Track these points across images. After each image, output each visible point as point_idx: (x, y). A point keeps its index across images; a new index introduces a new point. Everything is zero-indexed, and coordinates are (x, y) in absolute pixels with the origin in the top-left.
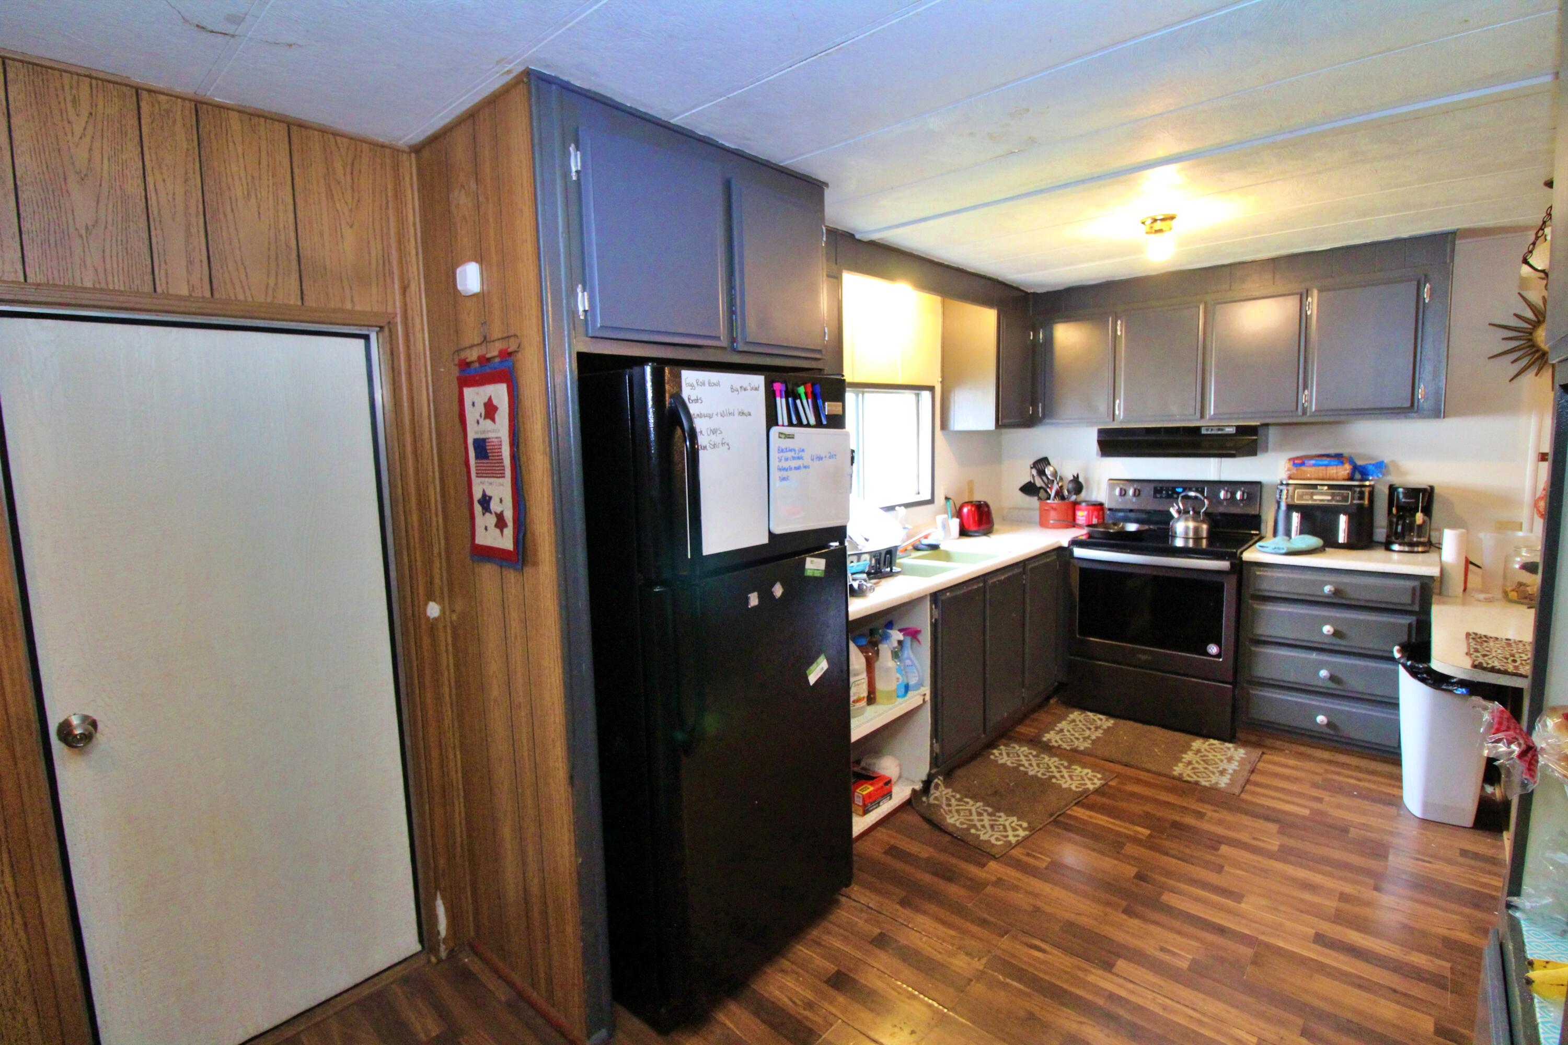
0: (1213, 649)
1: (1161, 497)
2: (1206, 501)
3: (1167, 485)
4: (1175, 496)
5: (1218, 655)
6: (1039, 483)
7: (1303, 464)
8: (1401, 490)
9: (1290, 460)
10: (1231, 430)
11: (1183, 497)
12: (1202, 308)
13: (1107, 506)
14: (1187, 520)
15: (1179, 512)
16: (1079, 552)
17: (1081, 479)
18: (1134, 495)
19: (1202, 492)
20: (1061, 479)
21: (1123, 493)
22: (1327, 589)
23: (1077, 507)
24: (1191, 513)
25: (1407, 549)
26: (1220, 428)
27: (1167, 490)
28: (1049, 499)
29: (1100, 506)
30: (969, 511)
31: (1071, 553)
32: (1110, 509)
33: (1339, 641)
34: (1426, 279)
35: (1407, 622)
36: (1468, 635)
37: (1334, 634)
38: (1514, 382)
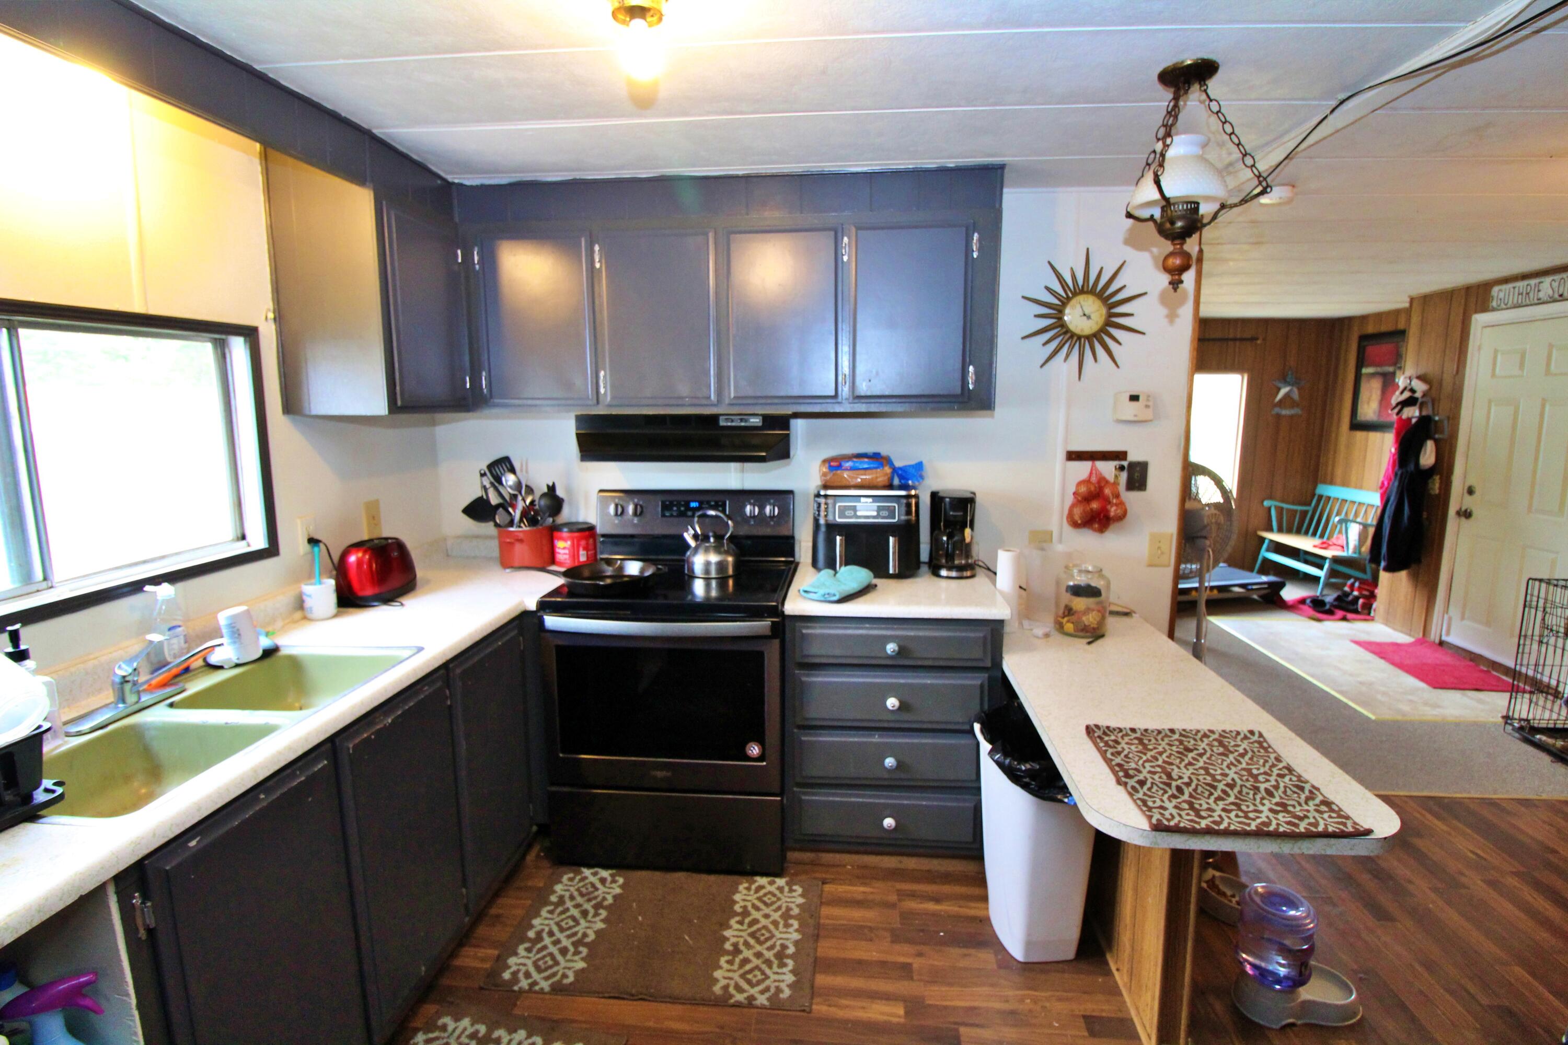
0: (754, 750)
1: (672, 516)
2: (730, 522)
3: (680, 498)
4: (690, 513)
5: (761, 758)
6: (494, 500)
7: (840, 467)
8: (947, 500)
9: (824, 461)
10: (756, 421)
11: (699, 517)
12: (711, 236)
13: (599, 530)
14: (707, 550)
15: (696, 537)
16: (552, 621)
17: (560, 492)
18: (635, 514)
19: (724, 511)
20: (530, 490)
21: (620, 512)
22: (891, 648)
23: (556, 534)
24: (712, 540)
25: (954, 574)
26: (743, 416)
27: (679, 505)
28: (511, 523)
29: (589, 530)
30: (359, 562)
31: (542, 621)
32: (603, 536)
33: (905, 716)
34: (974, 227)
35: (979, 682)
36: (1089, 730)
37: (900, 708)
38: (1045, 367)
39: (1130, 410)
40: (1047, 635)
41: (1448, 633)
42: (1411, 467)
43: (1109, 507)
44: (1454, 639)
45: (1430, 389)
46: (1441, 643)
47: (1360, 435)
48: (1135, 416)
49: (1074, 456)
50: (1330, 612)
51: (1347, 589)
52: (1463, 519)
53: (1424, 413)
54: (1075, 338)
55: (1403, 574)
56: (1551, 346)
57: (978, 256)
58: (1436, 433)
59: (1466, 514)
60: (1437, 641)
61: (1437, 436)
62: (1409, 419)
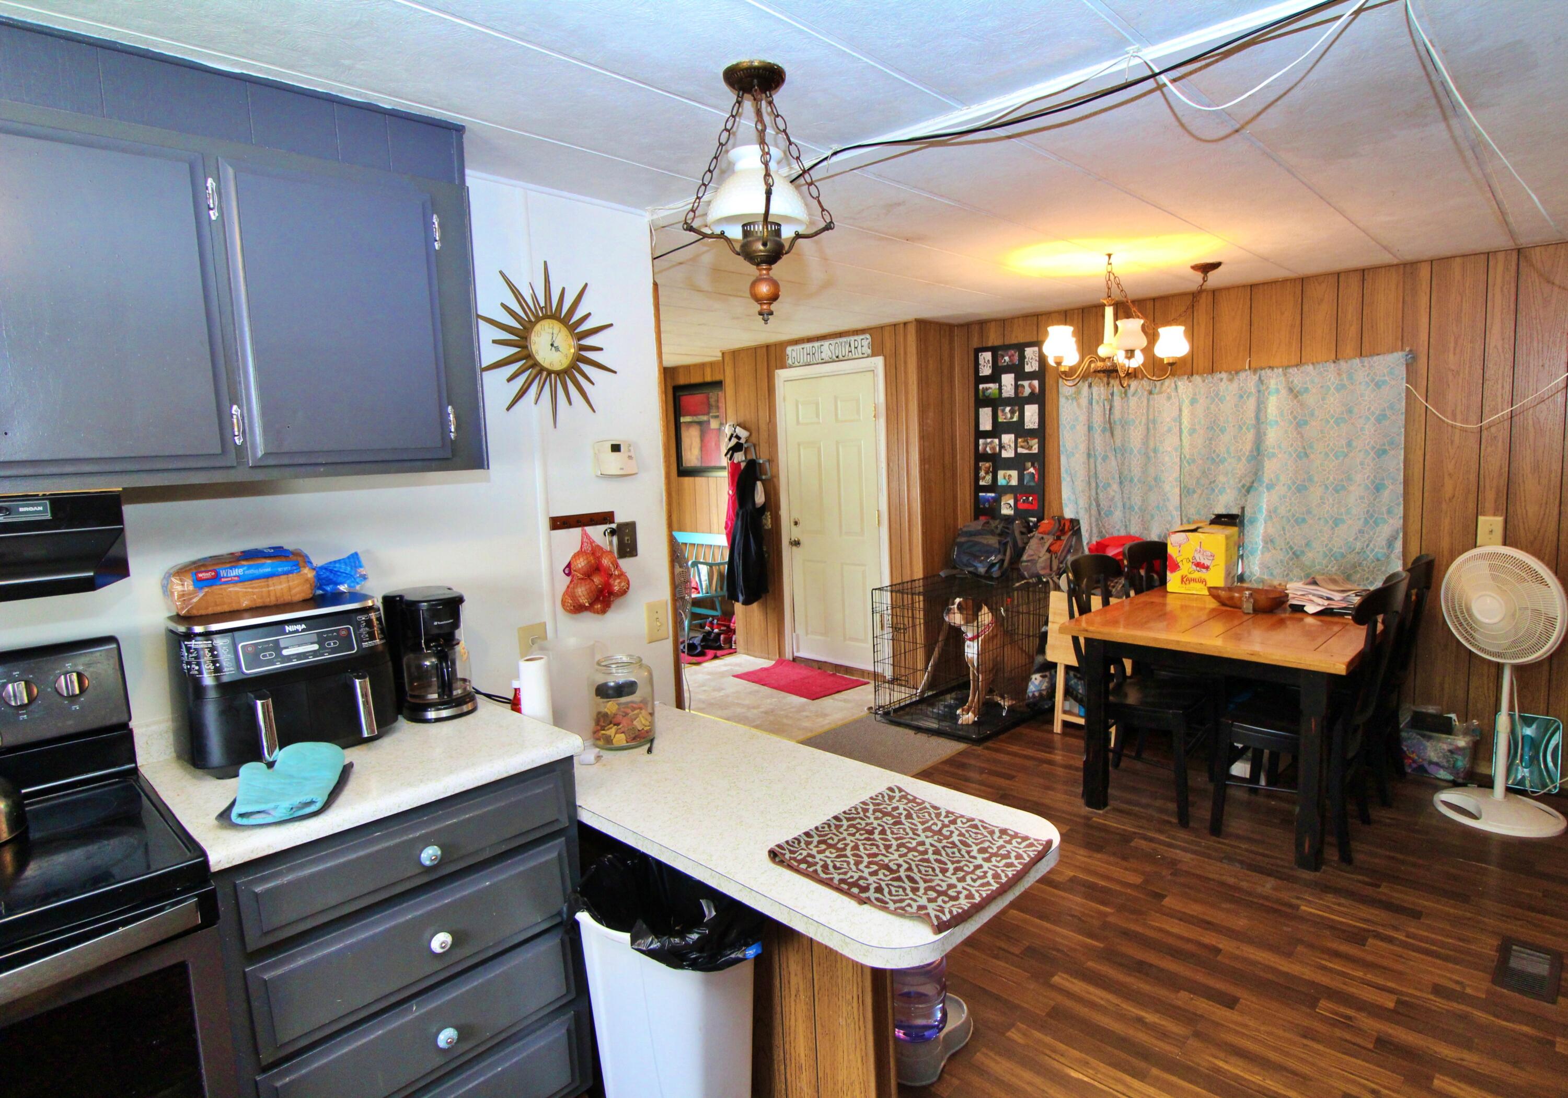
7: (215, 578)
10: (34, 510)
22: (429, 854)
25: (447, 712)
33: (467, 951)
34: (433, 204)
35: (554, 855)
36: (774, 855)
37: (454, 944)
38: (512, 410)
39: (614, 463)
40: (598, 758)
41: (798, 650)
42: (750, 506)
43: (611, 581)
44: (803, 654)
45: (750, 435)
46: (795, 659)
47: (687, 480)
48: (622, 469)
49: (559, 523)
50: (702, 654)
51: (707, 628)
52: (794, 548)
53: (749, 457)
54: (545, 374)
55: (755, 606)
56: (836, 398)
57: (441, 248)
58: (761, 474)
59: (797, 543)
60: (791, 658)
61: (764, 477)
62: (739, 463)
